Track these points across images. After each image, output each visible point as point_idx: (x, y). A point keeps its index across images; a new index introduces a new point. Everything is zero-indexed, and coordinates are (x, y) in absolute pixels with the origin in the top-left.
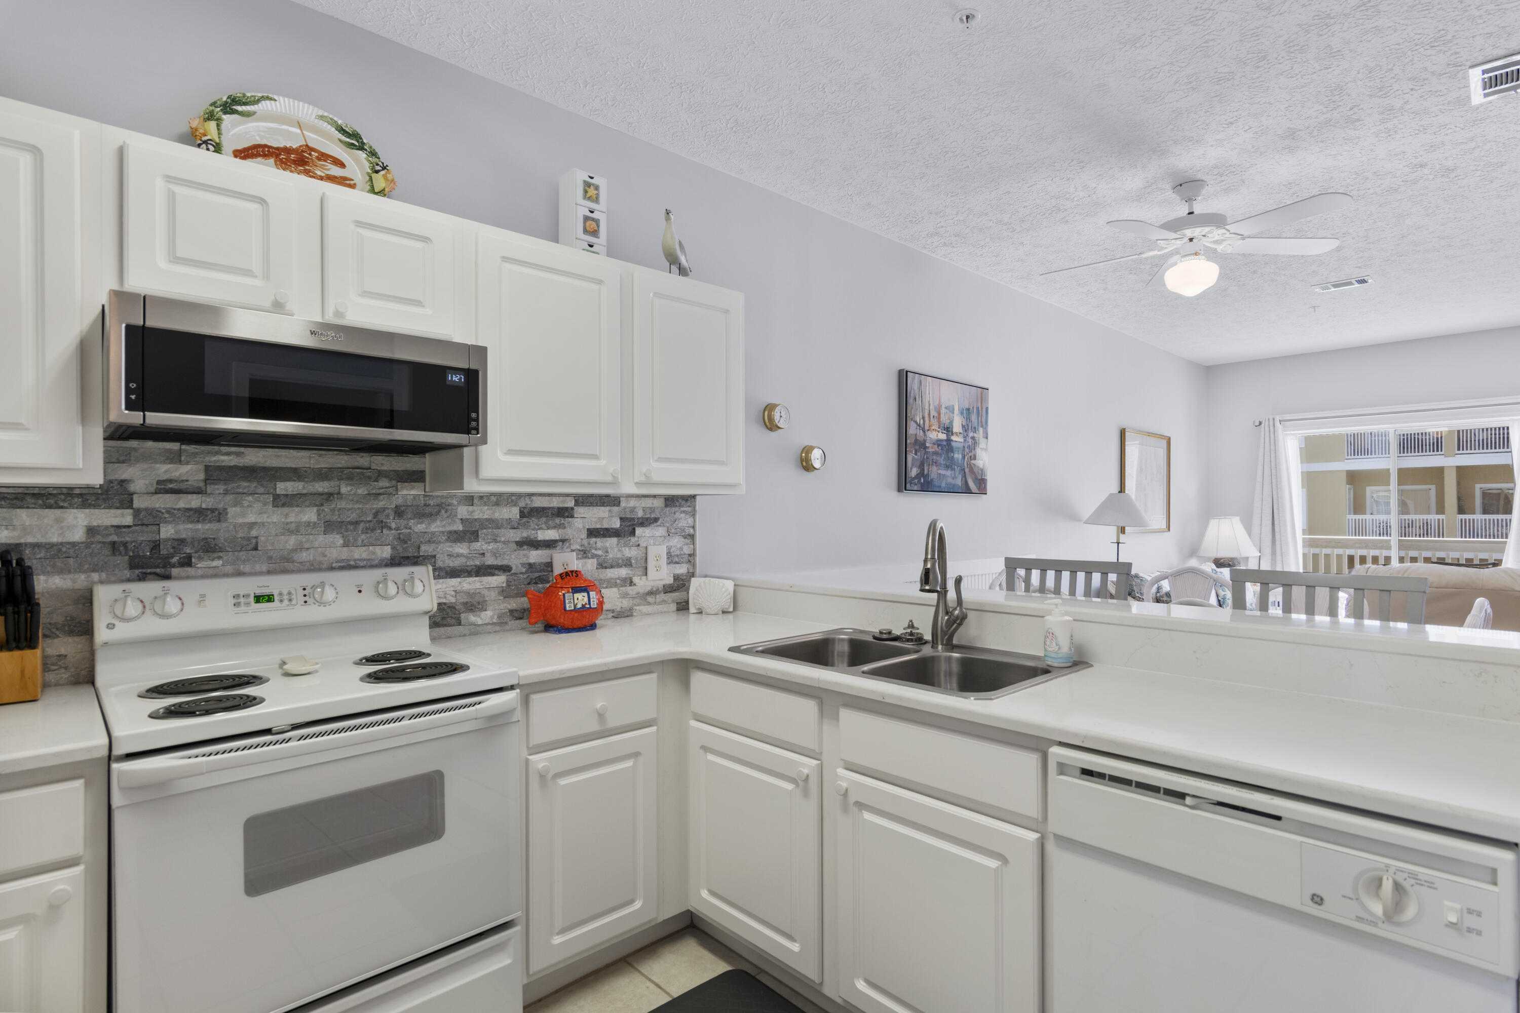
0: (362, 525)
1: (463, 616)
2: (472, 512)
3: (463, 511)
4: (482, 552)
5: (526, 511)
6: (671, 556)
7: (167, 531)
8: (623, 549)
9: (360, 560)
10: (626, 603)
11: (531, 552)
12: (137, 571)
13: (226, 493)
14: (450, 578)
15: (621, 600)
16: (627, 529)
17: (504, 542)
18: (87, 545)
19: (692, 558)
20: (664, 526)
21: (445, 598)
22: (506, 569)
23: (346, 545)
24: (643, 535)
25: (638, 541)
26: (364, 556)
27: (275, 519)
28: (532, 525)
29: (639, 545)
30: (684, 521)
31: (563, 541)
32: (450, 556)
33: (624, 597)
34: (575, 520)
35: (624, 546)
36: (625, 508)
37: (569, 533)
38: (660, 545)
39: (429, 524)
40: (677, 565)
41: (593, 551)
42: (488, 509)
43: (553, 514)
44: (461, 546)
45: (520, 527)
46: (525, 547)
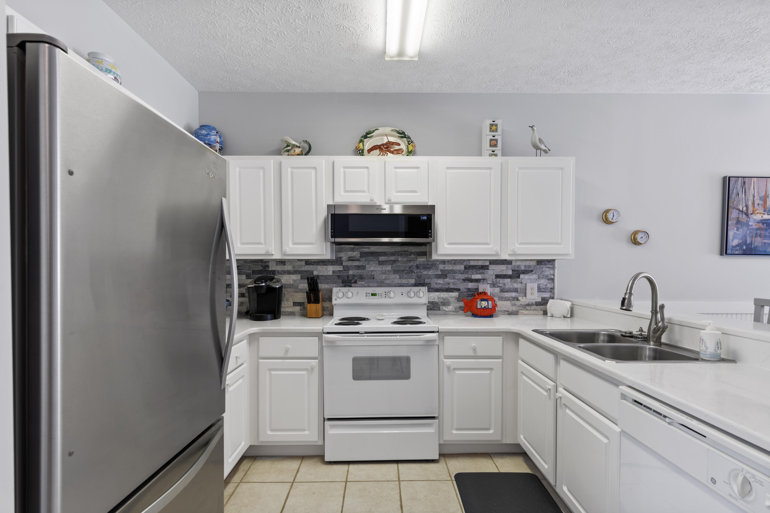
0: (405, 272)
1: (441, 307)
2: (445, 267)
3: (441, 267)
4: (448, 283)
5: (467, 267)
6: (540, 288)
7: (351, 272)
8: (514, 284)
9: (405, 284)
10: (514, 309)
11: (469, 284)
12: (344, 284)
13: (366, 260)
14: (436, 292)
15: (512, 307)
16: (515, 275)
17: (457, 279)
18: (333, 276)
19: (553, 290)
20: (536, 274)
21: (434, 299)
22: (458, 290)
23: (400, 278)
24: (524, 278)
25: (521, 281)
26: (406, 282)
27: (379, 269)
28: (470, 273)
29: (522, 283)
30: (548, 272)
31: (484, 279)
32: (436, 284)
33: (513, 306)
34: (489, 271)
35: (514, 283)
36: (515, 266)
37: (486, 276)
38: (534, 283)
39: (428, 271)
40: (544, 293)
41: (498, 284)
42: (451, 266)
43: (479, 268)
44: (440, 280)
45: (464, 273)
46: (466, 281)
